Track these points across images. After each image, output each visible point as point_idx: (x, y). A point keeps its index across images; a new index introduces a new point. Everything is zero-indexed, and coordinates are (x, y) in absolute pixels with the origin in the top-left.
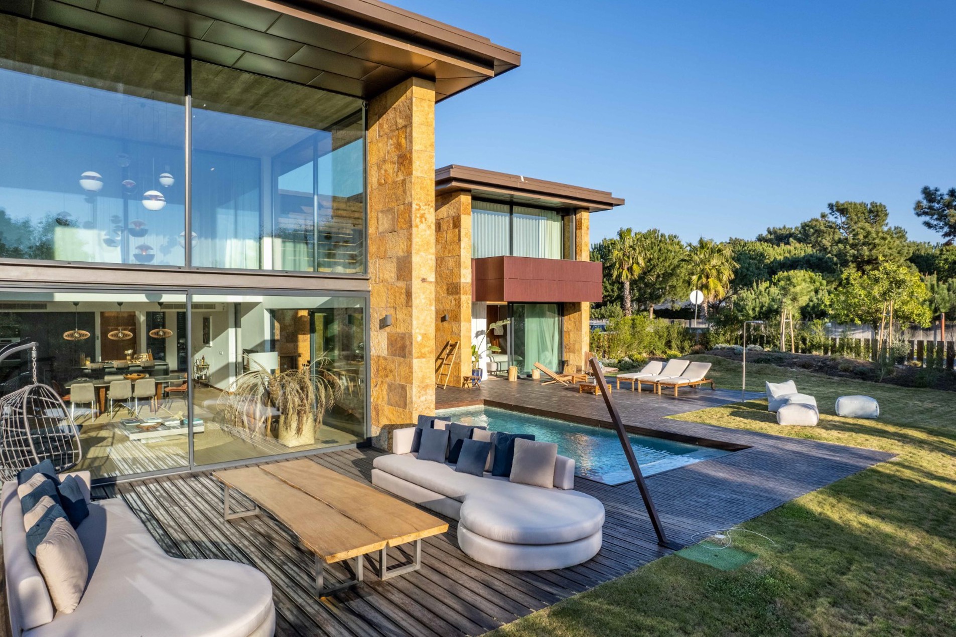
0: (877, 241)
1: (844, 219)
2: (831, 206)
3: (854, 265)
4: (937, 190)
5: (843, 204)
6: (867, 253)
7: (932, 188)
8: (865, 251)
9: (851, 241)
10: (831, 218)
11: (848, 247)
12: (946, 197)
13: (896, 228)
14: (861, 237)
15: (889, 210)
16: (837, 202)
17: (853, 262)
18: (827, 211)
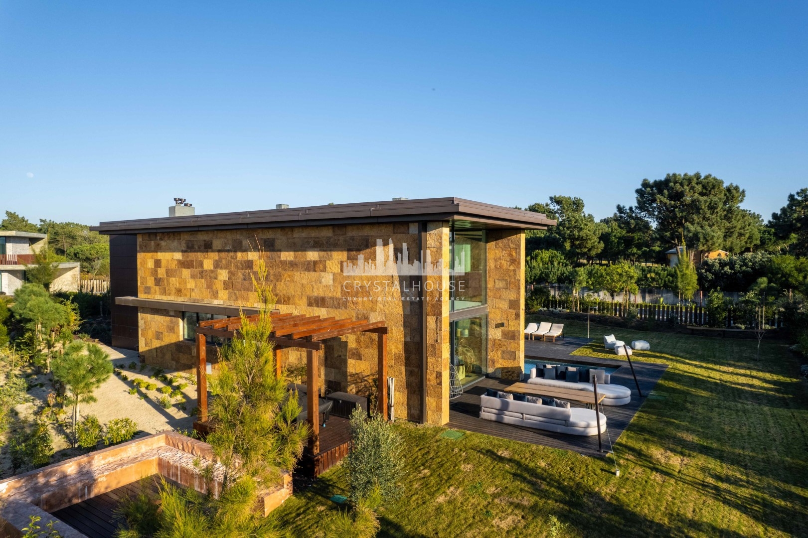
0: (582, 226)
1: (559, 207)
2: (551, 199)
3: (569, 241)
4: (624, 207)
5: (558, 198)
6: (577, 234)
7: (622, 206)
8: (576, 233)
9: (567, 225)
10: (551, 207)
11: (565, 229)
12: (628, 211)
13: (589, 215)
14: (573, 223)
15: (585, 203)
16: (555, 196)
17: (569, 239)
18: (549, 202)
